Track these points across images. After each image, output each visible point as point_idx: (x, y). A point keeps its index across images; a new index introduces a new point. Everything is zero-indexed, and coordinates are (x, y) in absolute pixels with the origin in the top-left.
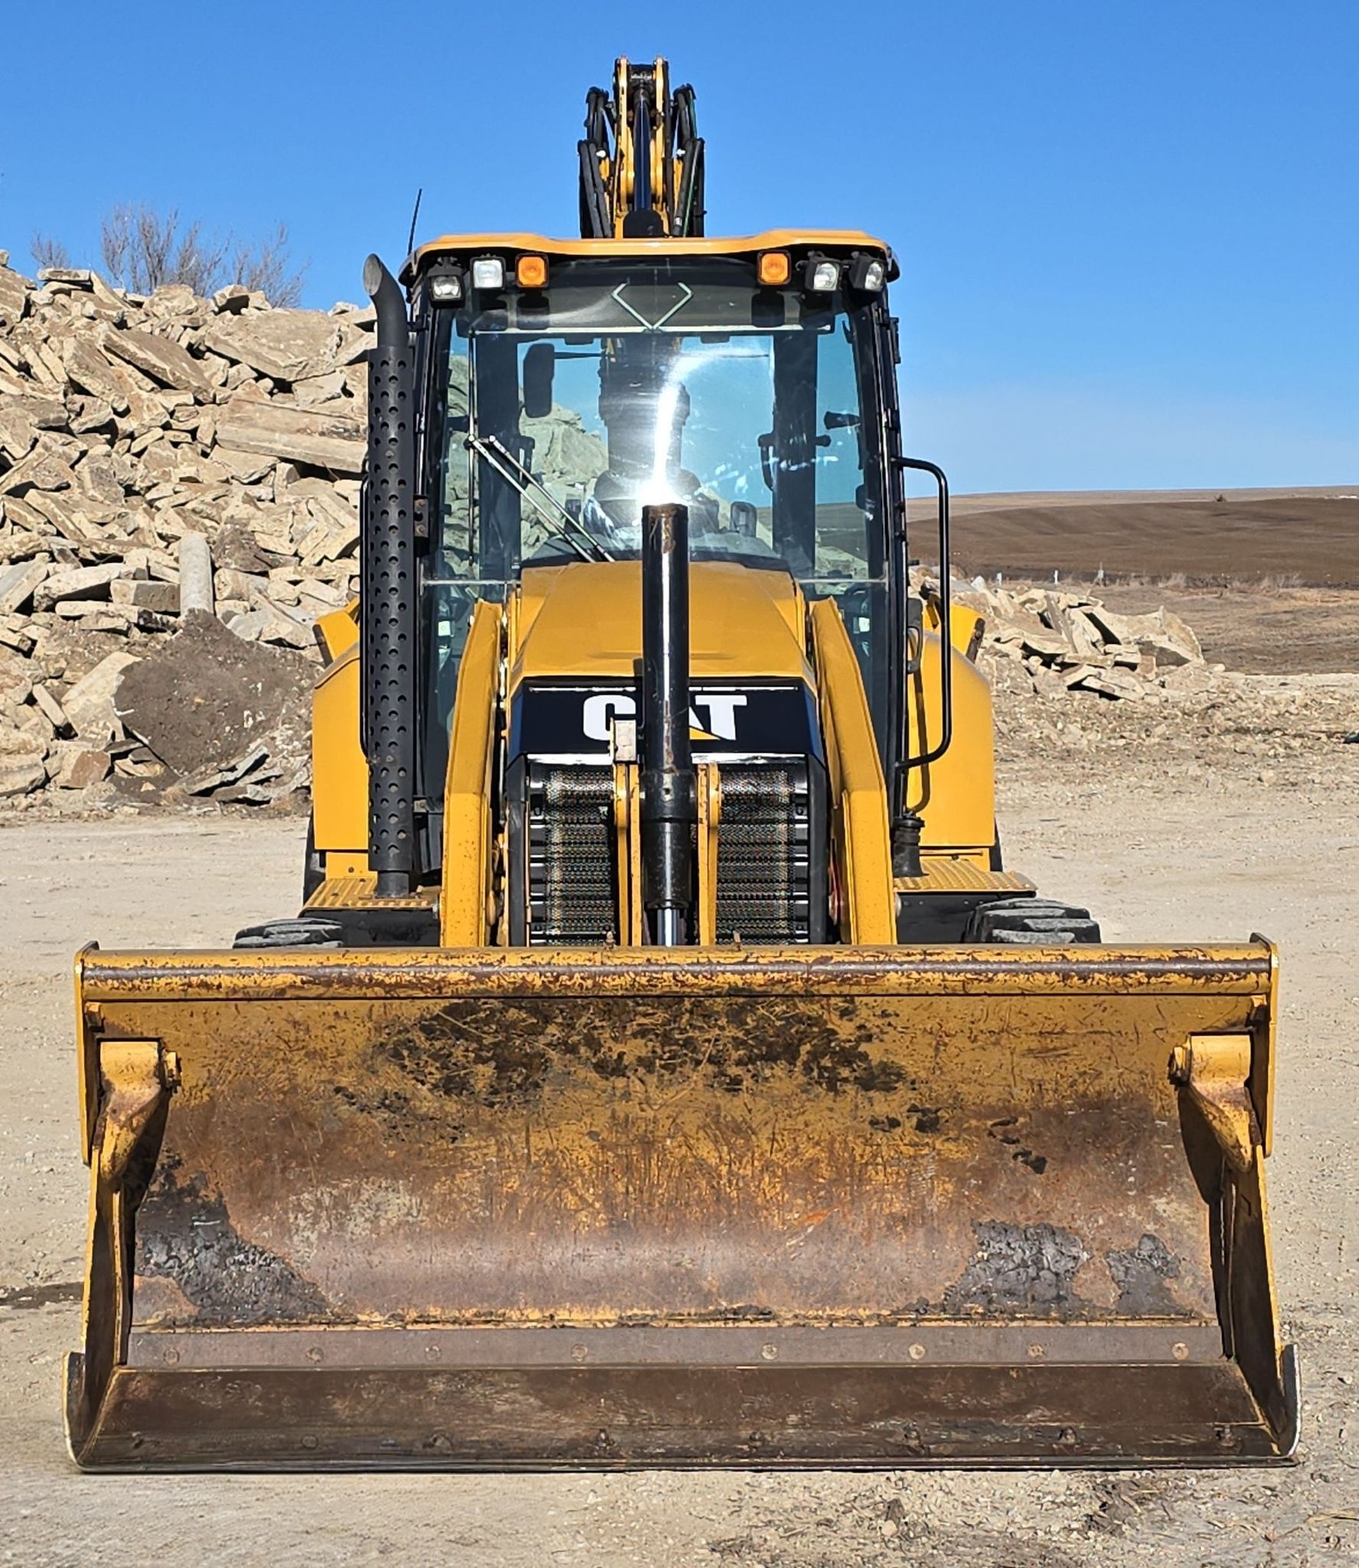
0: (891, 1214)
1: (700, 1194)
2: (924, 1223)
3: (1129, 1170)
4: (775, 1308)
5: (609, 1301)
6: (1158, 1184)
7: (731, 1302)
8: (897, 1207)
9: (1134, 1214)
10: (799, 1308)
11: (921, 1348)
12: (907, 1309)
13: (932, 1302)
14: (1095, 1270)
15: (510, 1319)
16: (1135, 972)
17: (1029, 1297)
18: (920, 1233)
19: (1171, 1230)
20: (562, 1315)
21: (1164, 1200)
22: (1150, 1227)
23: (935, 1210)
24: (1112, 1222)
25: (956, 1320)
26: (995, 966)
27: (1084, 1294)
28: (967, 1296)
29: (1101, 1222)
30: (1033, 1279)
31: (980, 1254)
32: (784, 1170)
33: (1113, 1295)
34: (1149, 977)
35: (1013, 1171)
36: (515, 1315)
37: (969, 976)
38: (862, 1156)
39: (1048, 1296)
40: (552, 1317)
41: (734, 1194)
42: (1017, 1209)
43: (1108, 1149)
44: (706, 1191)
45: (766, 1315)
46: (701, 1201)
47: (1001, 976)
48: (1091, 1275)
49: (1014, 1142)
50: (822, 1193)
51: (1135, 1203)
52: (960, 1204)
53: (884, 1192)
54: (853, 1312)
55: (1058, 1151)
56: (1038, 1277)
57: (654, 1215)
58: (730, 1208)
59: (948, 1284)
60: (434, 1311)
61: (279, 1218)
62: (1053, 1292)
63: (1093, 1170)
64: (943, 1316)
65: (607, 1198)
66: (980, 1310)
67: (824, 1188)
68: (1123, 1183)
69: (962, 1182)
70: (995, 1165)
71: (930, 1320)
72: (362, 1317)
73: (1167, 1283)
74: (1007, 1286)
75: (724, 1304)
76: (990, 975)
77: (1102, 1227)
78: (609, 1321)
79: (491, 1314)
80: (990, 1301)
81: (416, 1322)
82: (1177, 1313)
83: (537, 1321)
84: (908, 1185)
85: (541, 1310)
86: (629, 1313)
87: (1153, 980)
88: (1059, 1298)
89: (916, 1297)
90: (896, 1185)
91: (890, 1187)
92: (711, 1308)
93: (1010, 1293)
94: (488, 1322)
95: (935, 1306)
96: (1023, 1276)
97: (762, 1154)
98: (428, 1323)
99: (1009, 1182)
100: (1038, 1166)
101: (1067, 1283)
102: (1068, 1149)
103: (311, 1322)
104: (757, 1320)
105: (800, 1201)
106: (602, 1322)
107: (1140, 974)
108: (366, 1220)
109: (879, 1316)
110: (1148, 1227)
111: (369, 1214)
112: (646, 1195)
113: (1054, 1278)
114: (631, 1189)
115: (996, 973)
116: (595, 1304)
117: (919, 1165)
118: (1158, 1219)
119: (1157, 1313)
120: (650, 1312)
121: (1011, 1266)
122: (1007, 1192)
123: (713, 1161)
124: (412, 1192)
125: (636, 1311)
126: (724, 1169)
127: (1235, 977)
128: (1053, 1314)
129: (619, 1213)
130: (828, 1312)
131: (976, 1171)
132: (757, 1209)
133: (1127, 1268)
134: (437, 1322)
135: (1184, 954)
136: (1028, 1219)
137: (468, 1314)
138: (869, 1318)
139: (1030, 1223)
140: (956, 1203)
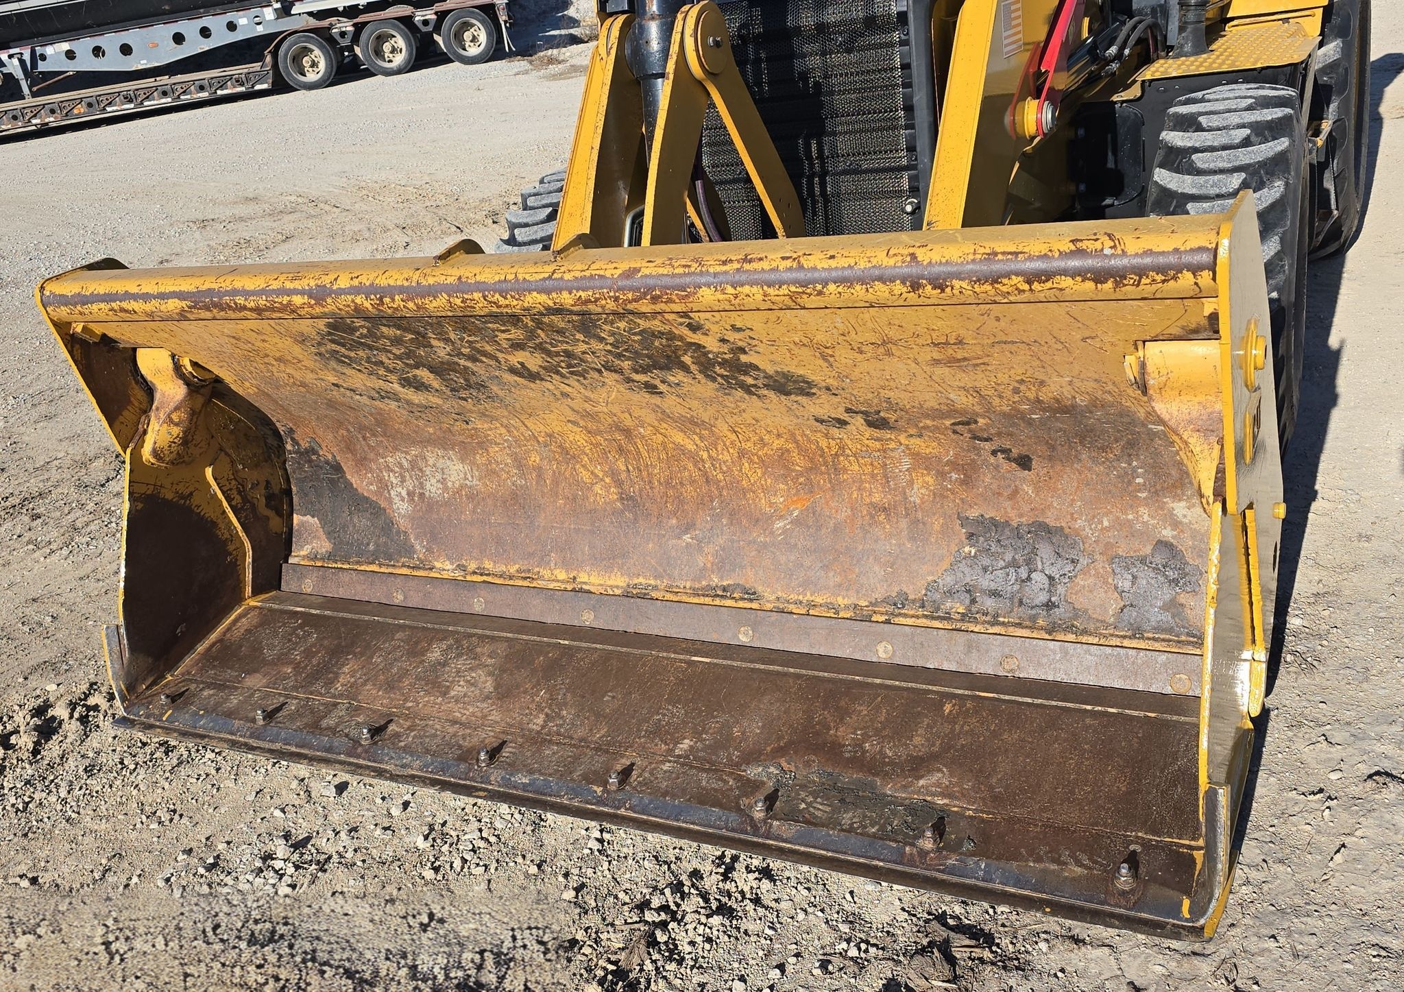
0: (871, 503)
1: (691, 476)
2: (908, 514)
3: (1134, 470)
4: (760, 589)
5: (620, 568)
6: (1174, 486)
7: (722, 578)
8: (876, 498)
9: (1146, 518)
10: (783, 591)
11: (890, 647)
12: (885, 601)
13: (911, 597)
14: (1097, 575)
15: (541, 578)
16: (1008, 275)
17: (1016, 600)
18: (904, 524)
19: (1193, 537)
20: (583, 577)
21: (1183, 504)
22: (1167, 533)
23: (918, 501)
24: (1119, 524)
25: (933, 618)
26: (824, 275)
27: (1081, 602)
28: (950, 593)
29: (1106, 523)
30: (1023, 581)
31: (967, 549)
32: (759, 457)
33: (1113, 606)
34: (1029, 282)
35: (997, 467)
36: (546, 573)
37: (793, 289)
38: (829, 448)
39: (1037, 602)
40: (575, 578)
41: (720, 477)
42: (1008, 504)
43: (1103, 449)
44: (696, 474)
45: (751, 595)
46: (692, 482)
47: (832, 287)
48: (1091, 581)
49: (986, 440)
50: (802, 480)
51: (1147, 505)
52: (943, 497)
53: (862, 482)
54: (832, 600)
55: (1041, 449)
56: (1029, 579)
57: (656, 491)
58: (720, 489)
59: (930, 578)
60: (488, 565)
61: (378, 476)
62: (1042, 598)
63: (1090, 469)
64: (920, 612)
65: (614, 474)
66: (961, 610)
67: (801, 475)
68: (1129, 483)
69: (942, 475)
70: (973, 461)
71: (905, 616)
72: (438, 565)
73: (1182, 599)
74: (993, 586)
75: (716, 580)
76: (819, 287)
77: (1107, 529)
78: (617, 587)
79: (529, 571)
80: (973, 601)
81: (474, 573)
82: (1188, 634)
83: (562, 582)
84: (886, 476)
85: (567, 571)
86: (636, 581)
87: (1036, 286)
88: (1049, 605)
89: (897, 589)
90: (873, 476)
91: (868, 478)
92: (704, 583)
93: (995, 594)
94: (525, 578)
95: (914, 601)
96: (1013, 577)
97: (732, 443)
98: (481, 575)
99: (993, 477)
100: (1024, 462)
101: (1061, 589)
102: (1053, 448)
103: (403, 566)
104: (742, 599)
105: (782, 486)
106: (612, 587)
107: (1015, 280)
108: (438, 481)
109: (856, 606)
110: (1165, 532)
111: (438, 476)
112: (645, 474)
113: (1046, 581)
114: (630, 467)
115: (825, 283)
116: (609, 569)
117: (892, 458)
118: (1176, 524)
119: (1164, 631)
120: (652, 582)
121: (1002, 563)
122: (994, 486)
123: (692, 447)
124: (462, 460)
125: (641, 580)
126: (705, 455)
127: (1159, 278)
128: (1041, 622)
129: (626, 487)
130: (809, 597)
131: (954, 465)
132: (744, 492)
133: (1135, 577)
134: (488, 575)
135: (1083, 245)
136: (1021, 516)
137: (513, 569)
138: (847, 607)
139: (1023, 520)
140: (939, 495)
